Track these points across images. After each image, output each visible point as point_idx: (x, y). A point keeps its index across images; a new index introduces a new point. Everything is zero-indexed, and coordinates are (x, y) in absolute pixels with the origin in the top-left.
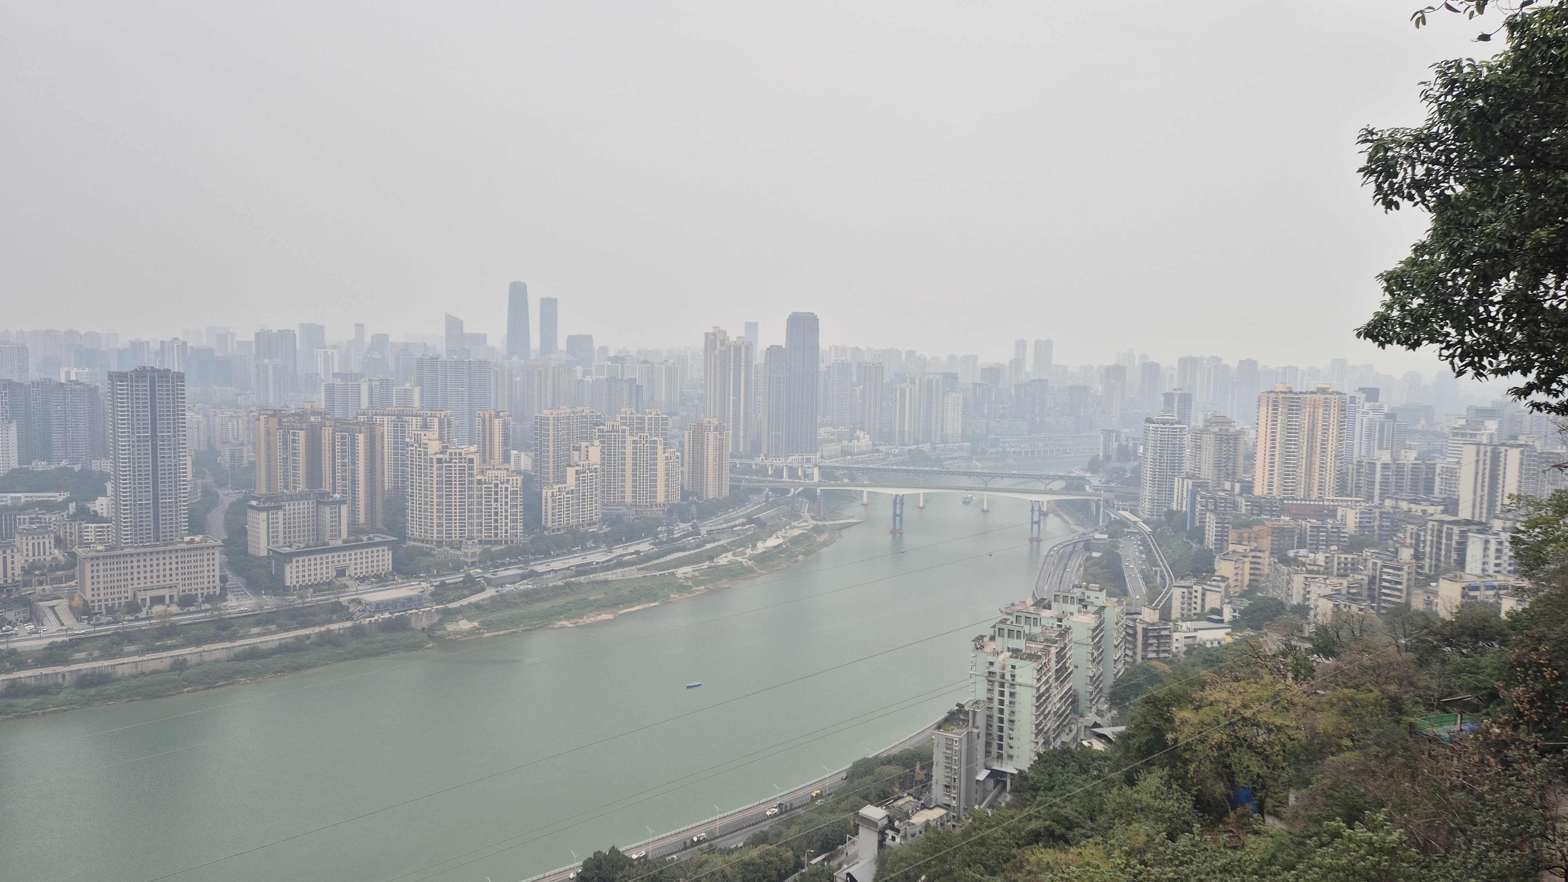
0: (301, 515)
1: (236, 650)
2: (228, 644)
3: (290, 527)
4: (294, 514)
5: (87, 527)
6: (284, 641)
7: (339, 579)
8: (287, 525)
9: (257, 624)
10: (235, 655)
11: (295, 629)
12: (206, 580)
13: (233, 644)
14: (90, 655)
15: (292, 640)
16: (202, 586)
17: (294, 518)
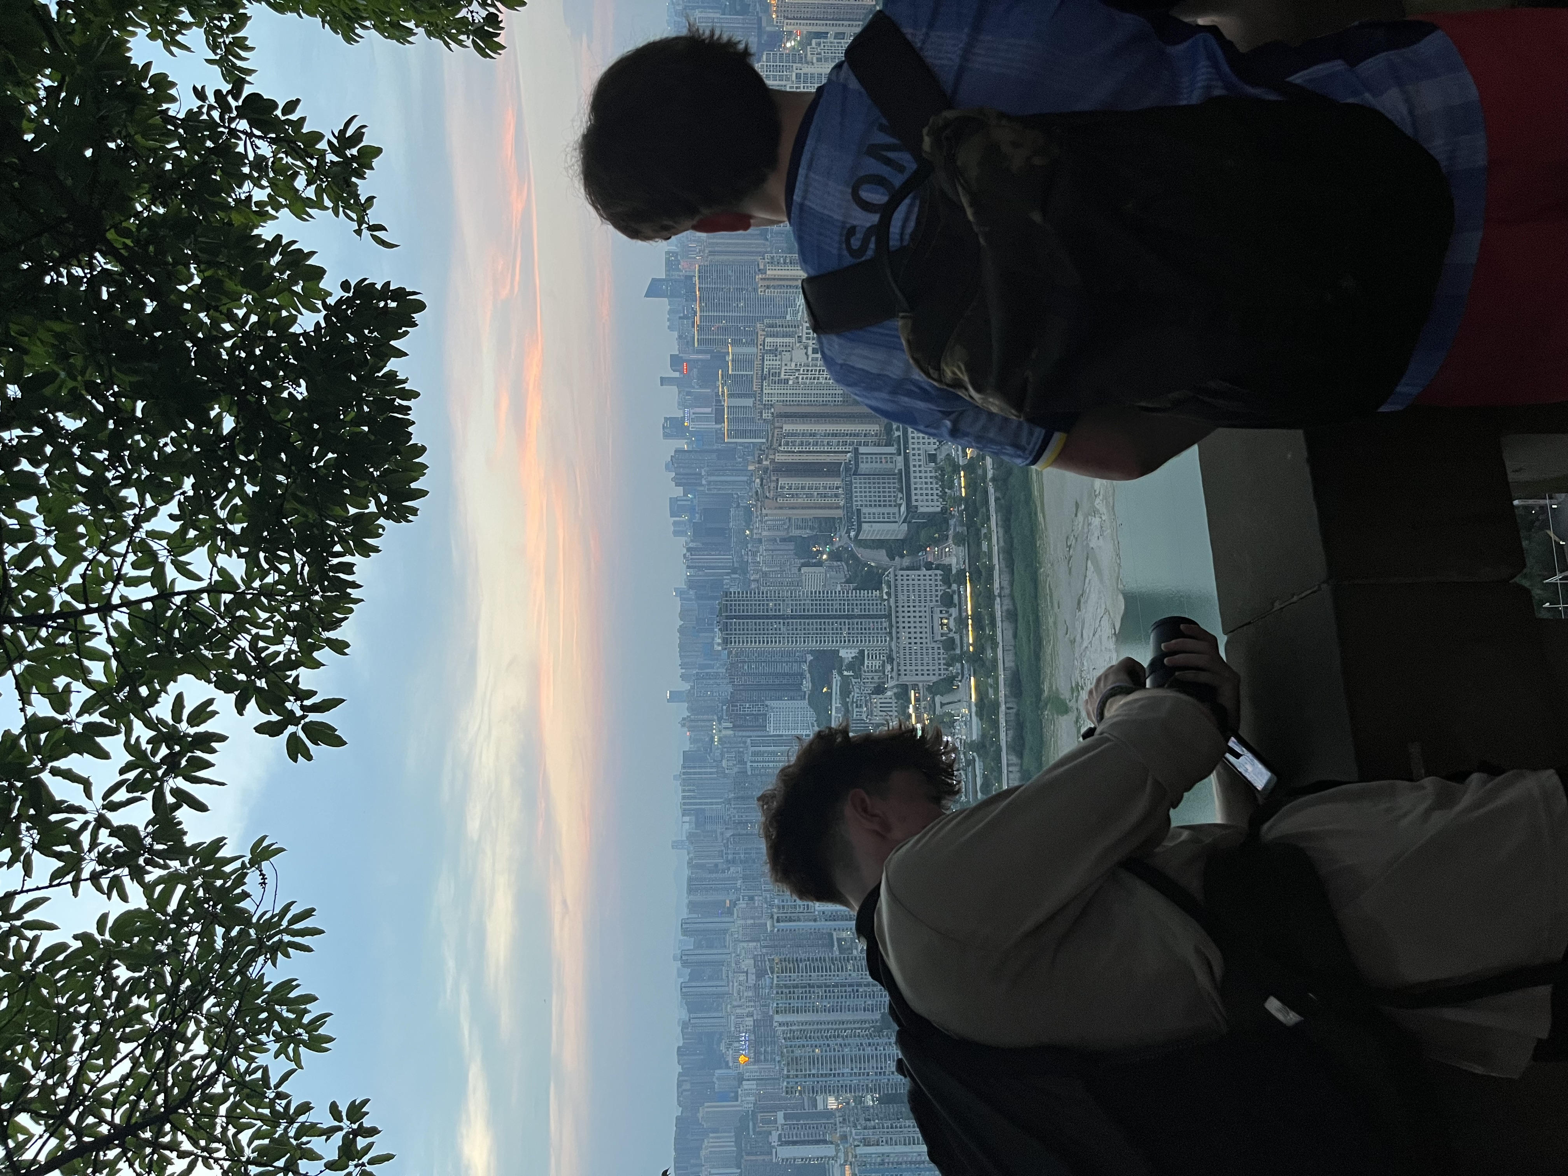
0: (868, 490)
1: (1003, 565)
2: (996, 573)
3: (880, 501)
4: (866, 496)
5: (868, 666)
6: (1000, 523)
7: (938, 461)
8: (877, 503)
9: (979, 545)
10: (1007, 567)
11: (988, 510)
12: (928, 582)
13: (997, 567)
14: (991, 686)
15: (999, 514)
16: (933, 585)
17: (870, 497)
